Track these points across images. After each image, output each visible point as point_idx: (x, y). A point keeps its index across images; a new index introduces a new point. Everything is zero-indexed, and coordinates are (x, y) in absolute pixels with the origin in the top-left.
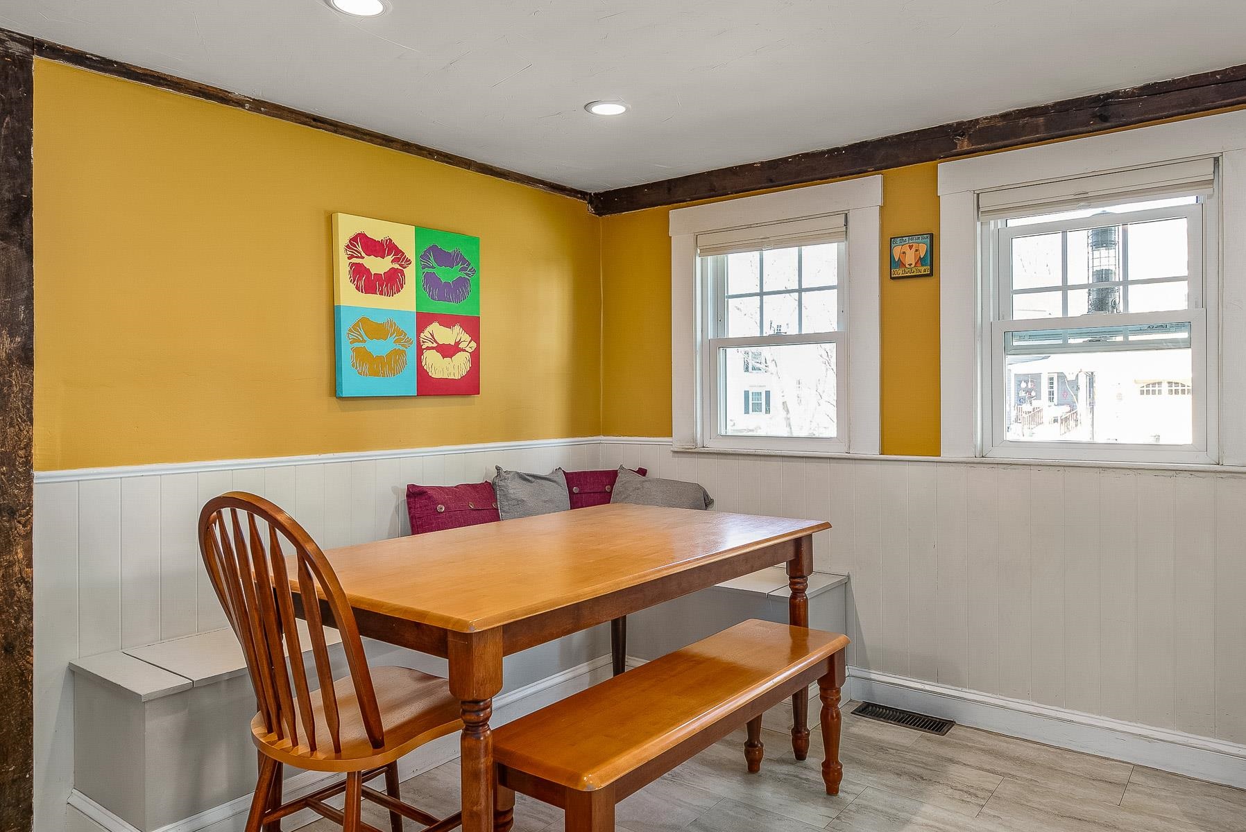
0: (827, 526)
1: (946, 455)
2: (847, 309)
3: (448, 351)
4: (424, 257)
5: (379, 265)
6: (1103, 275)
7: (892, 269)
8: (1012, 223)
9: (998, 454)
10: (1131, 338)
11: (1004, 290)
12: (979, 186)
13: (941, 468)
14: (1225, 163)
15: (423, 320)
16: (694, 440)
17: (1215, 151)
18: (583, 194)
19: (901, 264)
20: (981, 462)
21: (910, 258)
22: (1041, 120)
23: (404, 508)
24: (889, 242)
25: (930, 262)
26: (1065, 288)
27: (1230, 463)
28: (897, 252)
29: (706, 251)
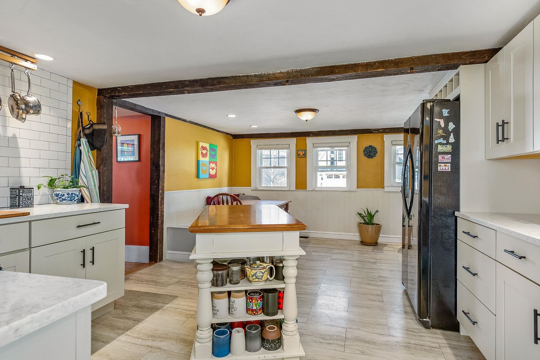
0: (291, 201)
1: (307, 190)
2: (289, 162)
3: (213, 169)
4: (210, 150)
5: (204, 152)
6: (332, 159)
7: (298, 155)
8: (318, 149)
9: (316, 189)
10: (337, 170)
11: (317, 161)
12: (314, 142)
13: (307, 192)
14: (351, 143)
15: (210, 162)
16: (256, 188)
17: (349, 141)
18: (231, 135)
19: (299, 155)
20: (314, 191)
21: (301, 154)
22: (324, 133)
23: (206, 201)
24: (297, 151)
25: (305, 155)
26: (327, 161)
27: (351, 190)
28: (299, 152)
29: (259, 149)
